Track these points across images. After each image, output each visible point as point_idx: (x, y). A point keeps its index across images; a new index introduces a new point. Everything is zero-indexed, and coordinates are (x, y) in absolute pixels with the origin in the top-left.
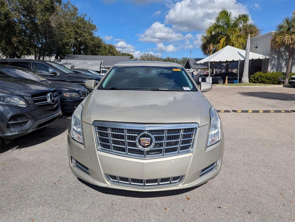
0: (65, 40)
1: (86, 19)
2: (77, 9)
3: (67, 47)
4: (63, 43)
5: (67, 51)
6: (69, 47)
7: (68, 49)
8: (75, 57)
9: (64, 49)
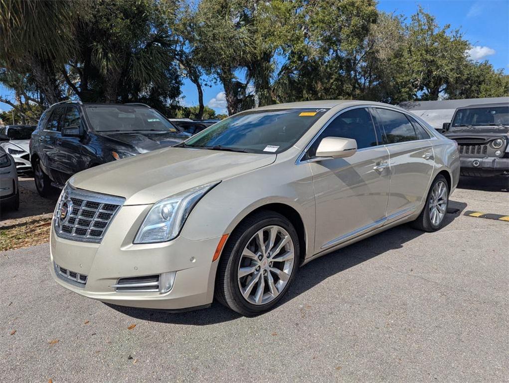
0: (401, 78)
1: (449, 35)
2: (432, 20)
3: (403, 90)
4: (397, 83)
5: (402, 96)
6: (408, 89)
7: (406, 92)
8: (414, 107)
9: (397, 94)
